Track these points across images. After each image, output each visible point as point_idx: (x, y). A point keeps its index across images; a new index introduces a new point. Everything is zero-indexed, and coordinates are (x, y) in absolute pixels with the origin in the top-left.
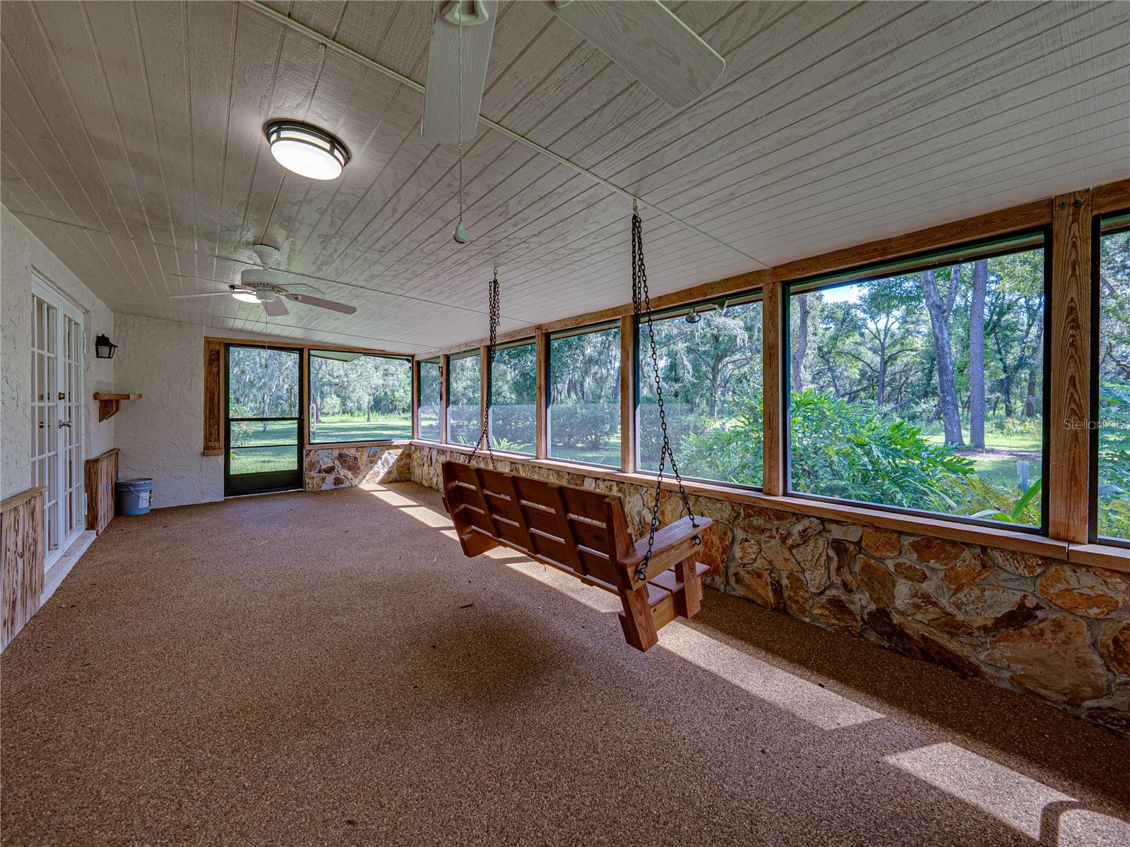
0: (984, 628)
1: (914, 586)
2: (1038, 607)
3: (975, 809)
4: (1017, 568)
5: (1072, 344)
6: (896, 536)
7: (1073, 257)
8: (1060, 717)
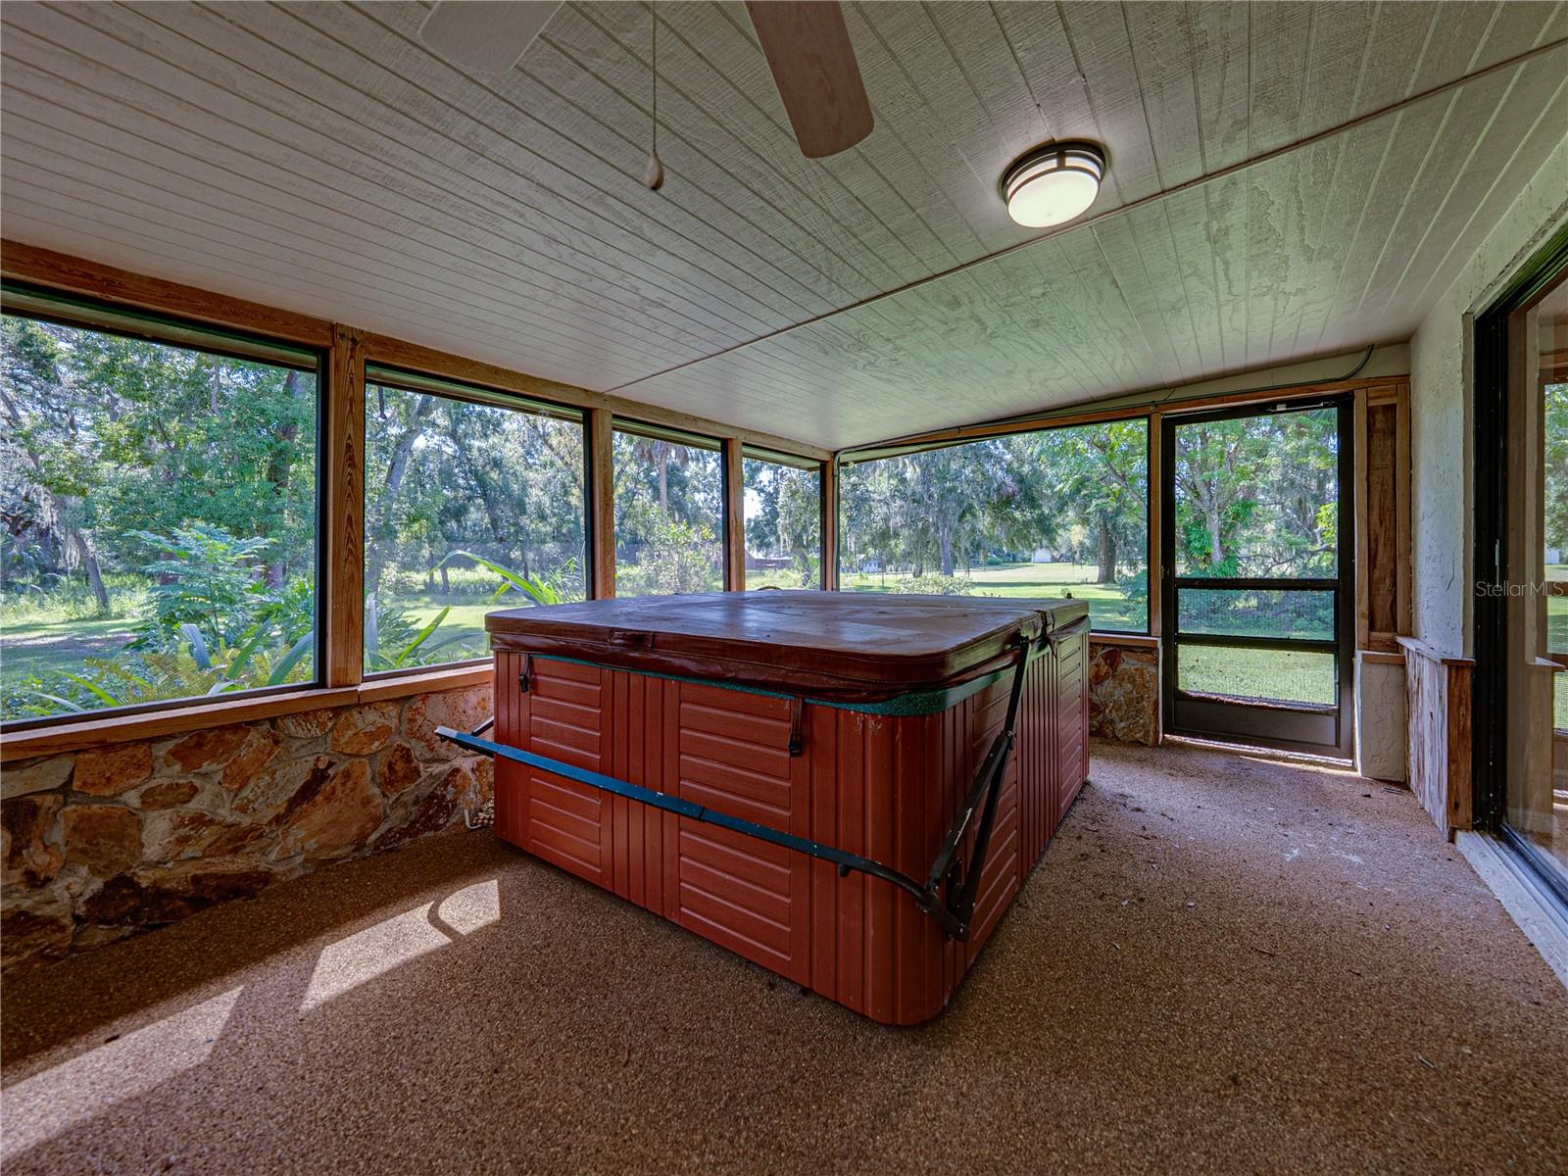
0: (278, 820)
1: (177, 812)
2: (331, 765)
3: (407, 964)
4: (309, 730)
5: (349, 483)
6: (144, 747)
7: (351, 394)
8: (357, 866)
